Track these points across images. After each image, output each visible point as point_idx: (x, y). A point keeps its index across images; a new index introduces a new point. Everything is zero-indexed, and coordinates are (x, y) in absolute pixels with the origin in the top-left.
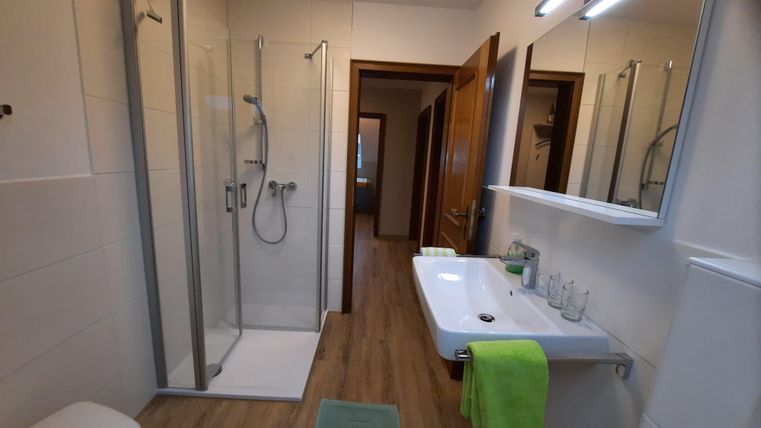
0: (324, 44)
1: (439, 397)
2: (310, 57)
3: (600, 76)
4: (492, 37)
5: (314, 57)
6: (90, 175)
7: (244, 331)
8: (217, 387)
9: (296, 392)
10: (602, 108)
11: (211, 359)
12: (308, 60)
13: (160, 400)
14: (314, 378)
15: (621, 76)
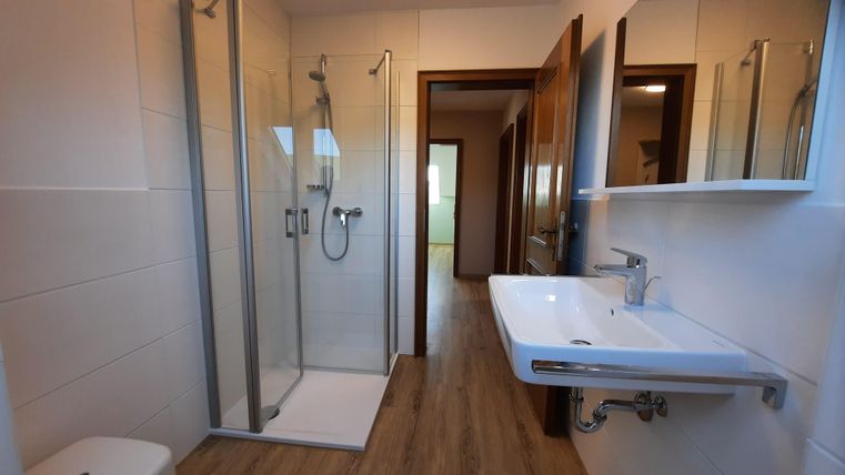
0: (387, 54)
1: (530, 456)
2: (374, 72)
3: (717, 66)
4: (573, 21)
5: (379, 72)
6: (146, 189)
7: (306, 372)
8: (271, 430)
9: (358, 440)
10: (723, 104)
11: (267, 400)
12: (372, 76)
13: (211, 441)
14: (379, 426)
15: (744, 64)
